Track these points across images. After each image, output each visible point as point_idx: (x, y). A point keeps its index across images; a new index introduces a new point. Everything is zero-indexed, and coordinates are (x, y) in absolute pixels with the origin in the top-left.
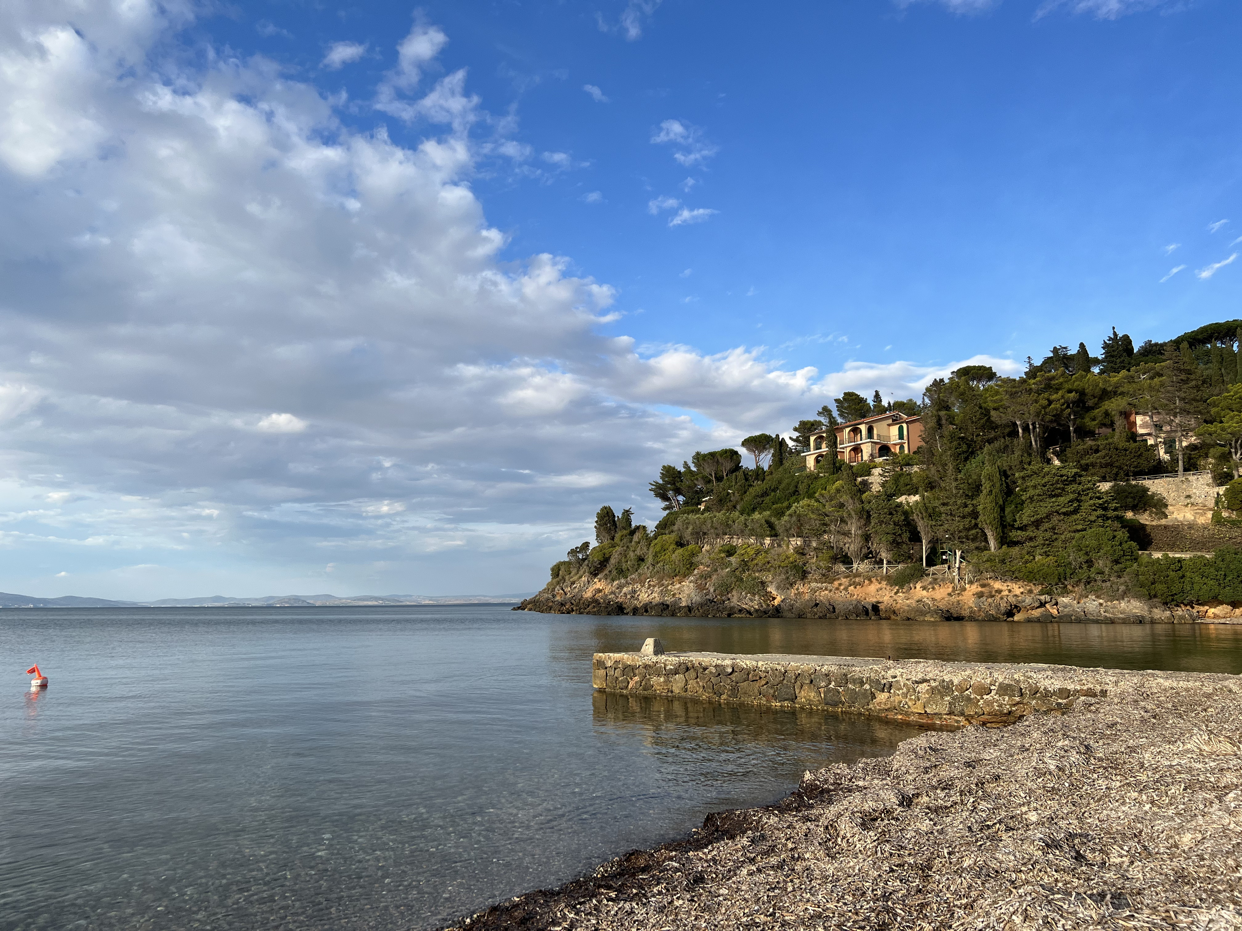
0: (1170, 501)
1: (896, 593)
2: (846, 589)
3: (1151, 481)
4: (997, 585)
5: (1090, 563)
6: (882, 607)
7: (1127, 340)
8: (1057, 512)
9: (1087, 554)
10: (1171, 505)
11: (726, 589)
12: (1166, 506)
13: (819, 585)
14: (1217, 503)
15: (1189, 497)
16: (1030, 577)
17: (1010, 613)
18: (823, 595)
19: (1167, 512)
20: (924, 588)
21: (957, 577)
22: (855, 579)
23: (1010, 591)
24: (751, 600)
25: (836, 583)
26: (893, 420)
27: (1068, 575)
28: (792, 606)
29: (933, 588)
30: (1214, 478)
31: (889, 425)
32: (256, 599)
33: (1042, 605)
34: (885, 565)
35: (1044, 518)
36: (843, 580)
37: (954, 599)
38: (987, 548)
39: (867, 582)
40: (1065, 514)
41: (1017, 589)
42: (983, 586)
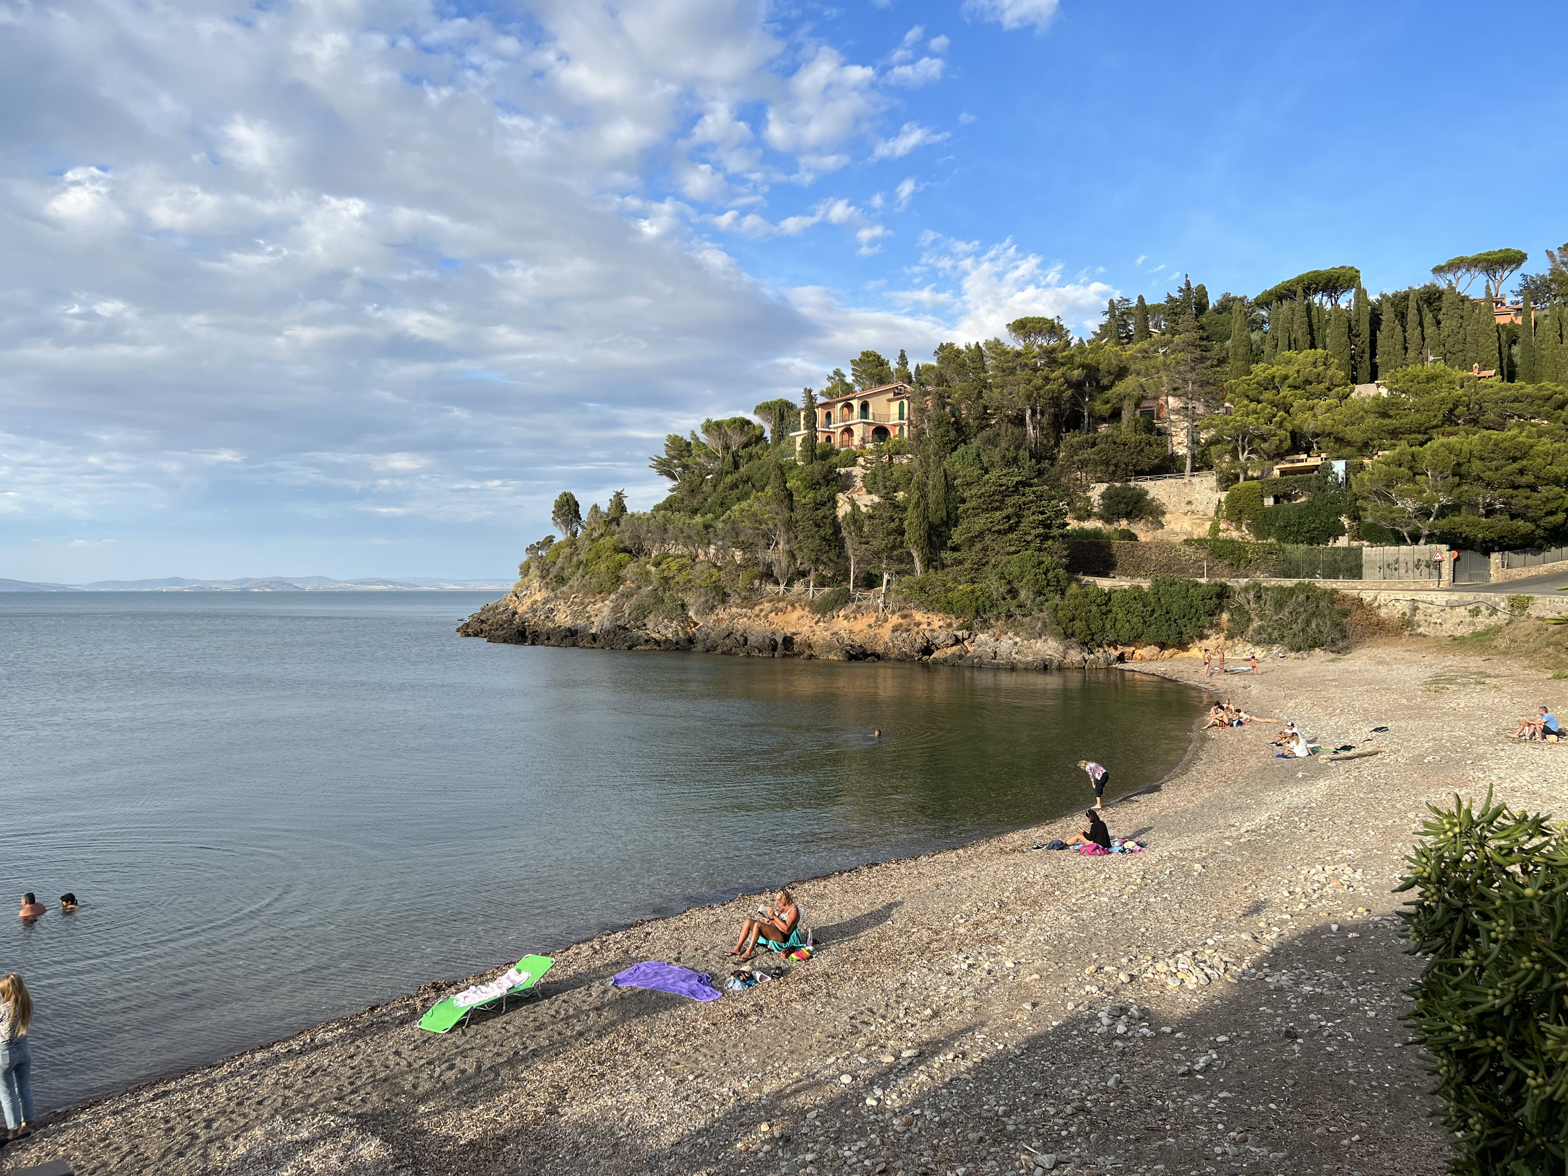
0: (1170, 508)
1: (817, 623)
2: (766, 616)
3: (1153, 483)
4: (918, 616)
5: (1013, 593)
6: (797, 639)
7: (1202, 292)
8: (989, 530)
9: (1009, 583)
10: (1171, 513)
11: (642, 612)
12: (1164, 513)
13: (739, 610)
14: (1217, 513)
15: (1189, 503)
16: (948, 608)
17: (927, 650)
18: (741, 624)
19: (1163, 521)
20: (846, 617)
21: (881, 605)
22: (779, 605)
23: (929, 624)
24: (666, 627)
25: (757, 608)
26: (895, 394)
27: (987, 607)
28: (708, 635)
29: (855, 618)
30: (1219, 481)
31: (890, 400)
32: (227, 582)
33: (958, 641)
34: (811, 588)
35: (976, 537)
36: (766, 605)
37: (872, 632)
38: (911, 572)
39: (789, 608)
40: (999, 532)
41: (937, 621)
42: (904, 617)
